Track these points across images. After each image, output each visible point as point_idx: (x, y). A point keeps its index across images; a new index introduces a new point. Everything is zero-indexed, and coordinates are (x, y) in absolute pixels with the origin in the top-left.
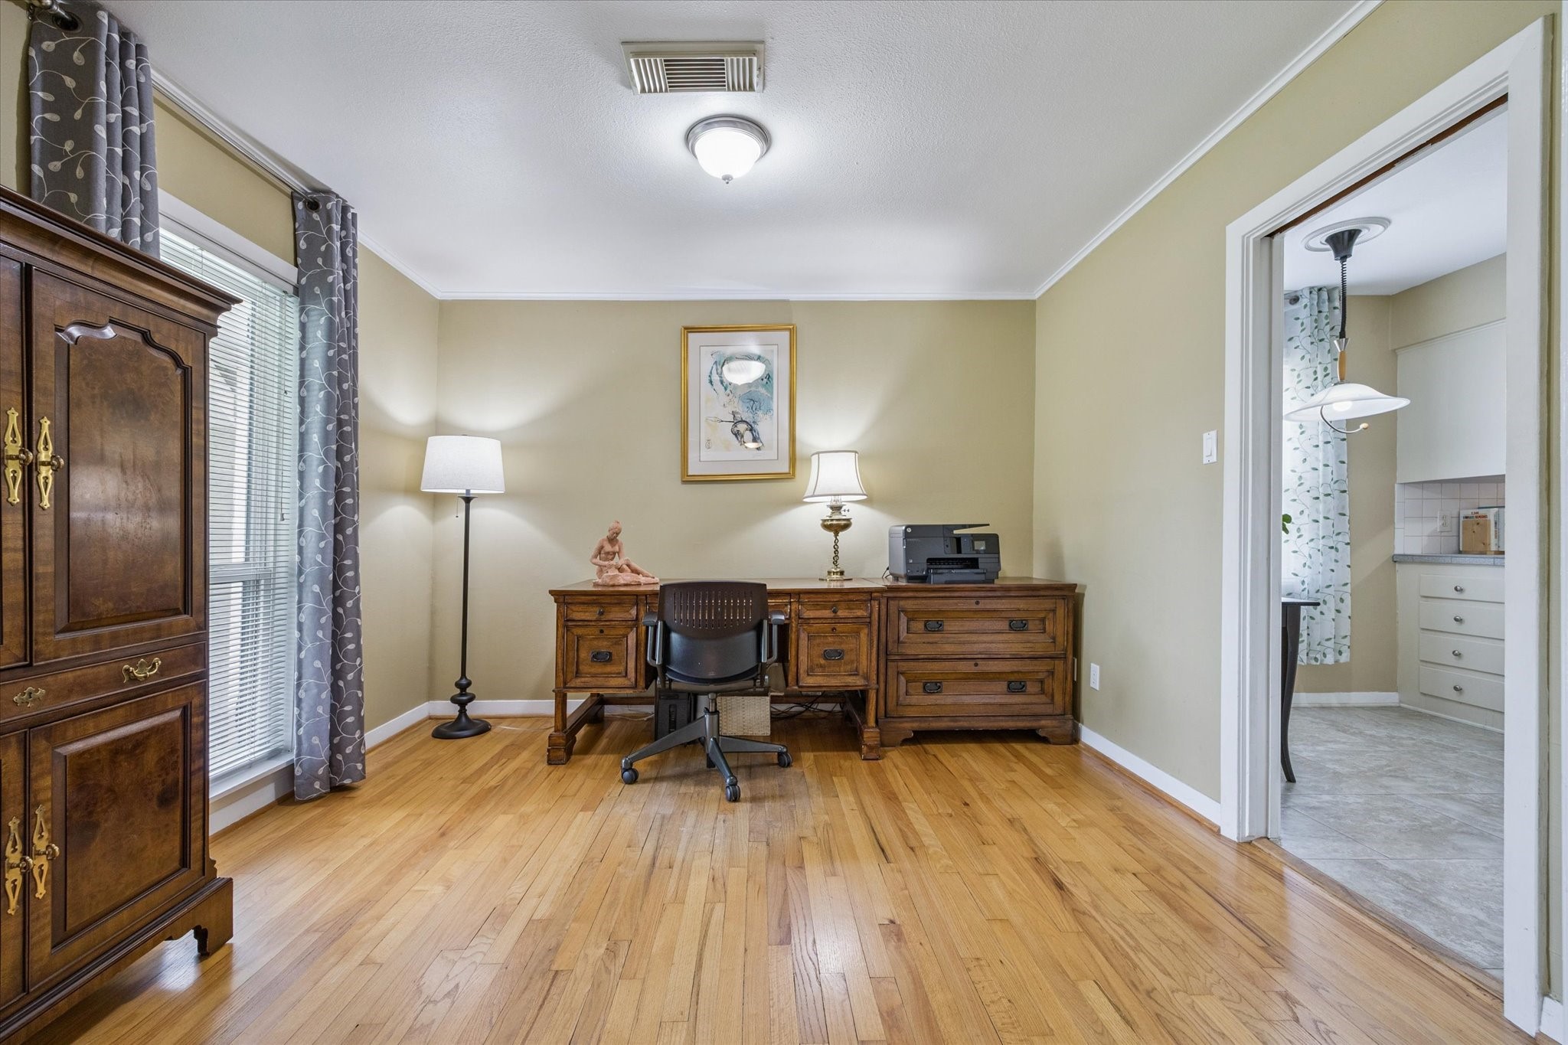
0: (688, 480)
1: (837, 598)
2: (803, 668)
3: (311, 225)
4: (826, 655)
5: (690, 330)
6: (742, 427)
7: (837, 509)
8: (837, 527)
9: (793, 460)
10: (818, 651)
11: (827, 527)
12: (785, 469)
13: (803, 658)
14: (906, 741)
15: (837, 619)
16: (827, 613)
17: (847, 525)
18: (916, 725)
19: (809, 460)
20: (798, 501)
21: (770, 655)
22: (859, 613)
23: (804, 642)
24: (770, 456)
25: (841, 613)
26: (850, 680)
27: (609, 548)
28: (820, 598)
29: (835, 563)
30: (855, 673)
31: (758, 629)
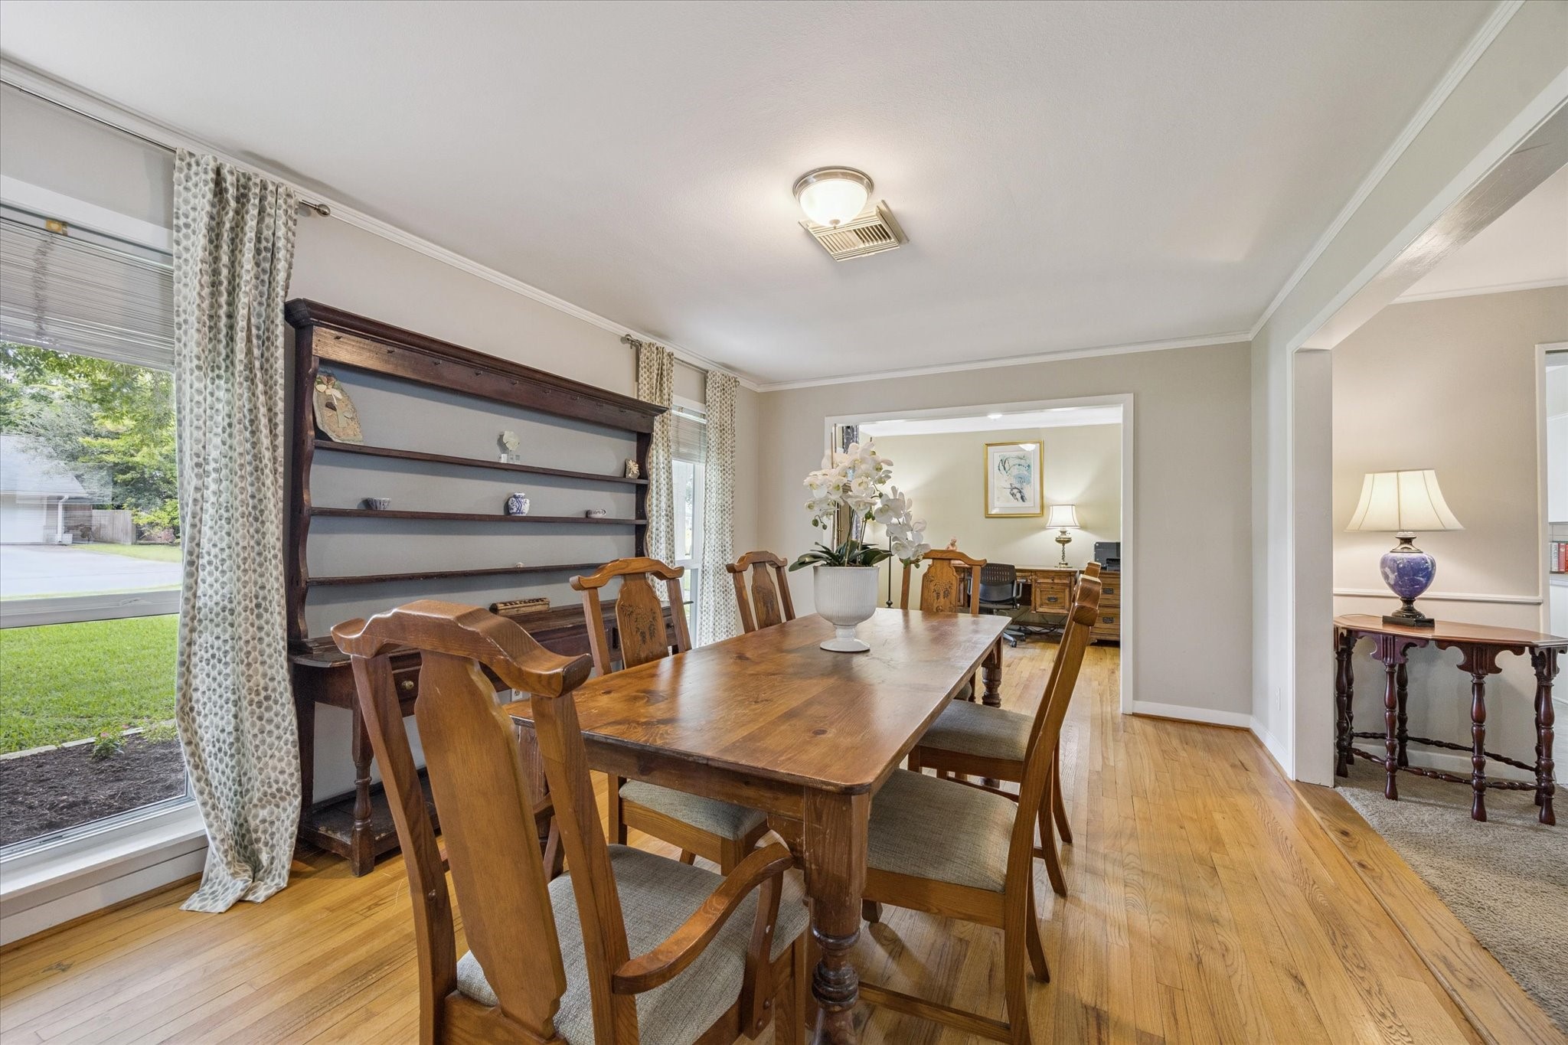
0: (988, 516)
1: (1053, 574)
2: (1038, 603)
3: (848, 434)
4: (1049, 599)
5: (988, 445)
6: (1015, 491)
7: (1064, 533)
8: (1064, 542)
9: (1042, 507)
10: (1045, 597)
11: (1058, 541)
12: (1039, 512)
13: (1038, 599)
14: (1093, 644)
15: (1054, 583)
16: (1050, 581)
17: (1069, 541)
18: (1099, 637)
19: (1049, 507)
20: (1044, 528)
21: (1018, 594)
22: (1065, 581)
23: (1038, 593)
24: (1031, 505)
25: (1056, 581)
26: (1061, 611)
27: (953, 545)
28: (1045, 574)
29: (1063, 559)
30: (1063, 608)
31: (1013, 583)
